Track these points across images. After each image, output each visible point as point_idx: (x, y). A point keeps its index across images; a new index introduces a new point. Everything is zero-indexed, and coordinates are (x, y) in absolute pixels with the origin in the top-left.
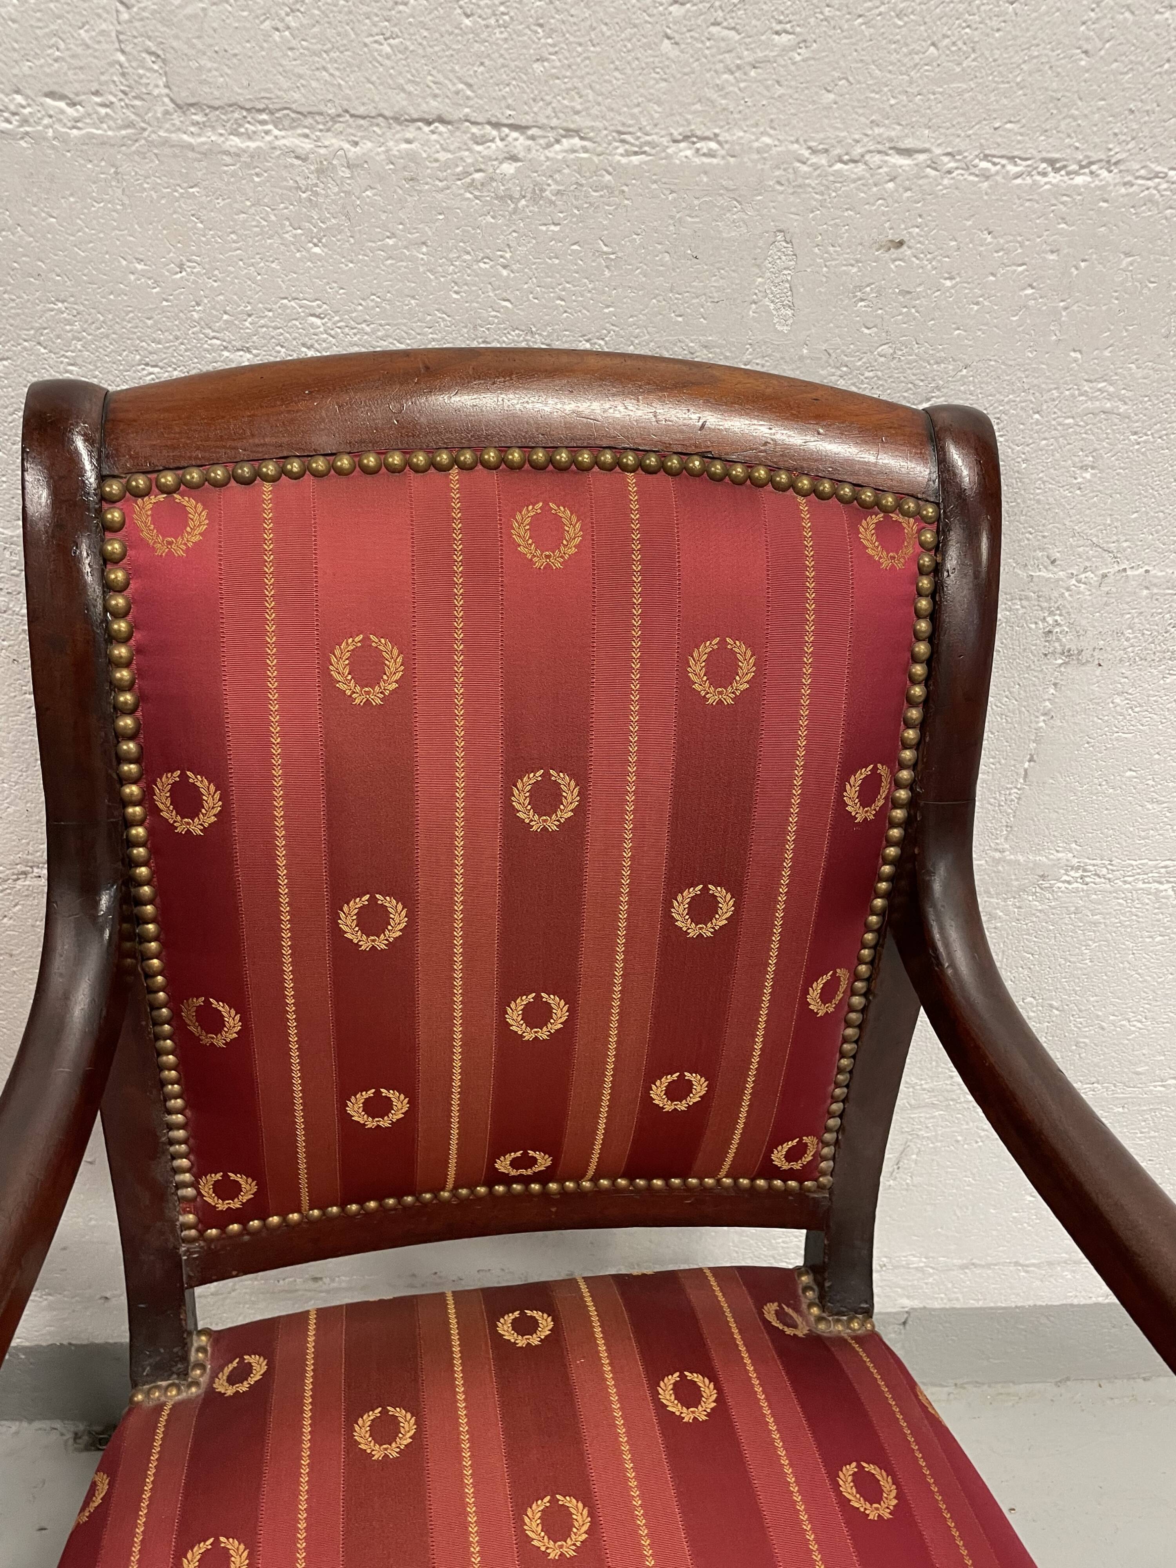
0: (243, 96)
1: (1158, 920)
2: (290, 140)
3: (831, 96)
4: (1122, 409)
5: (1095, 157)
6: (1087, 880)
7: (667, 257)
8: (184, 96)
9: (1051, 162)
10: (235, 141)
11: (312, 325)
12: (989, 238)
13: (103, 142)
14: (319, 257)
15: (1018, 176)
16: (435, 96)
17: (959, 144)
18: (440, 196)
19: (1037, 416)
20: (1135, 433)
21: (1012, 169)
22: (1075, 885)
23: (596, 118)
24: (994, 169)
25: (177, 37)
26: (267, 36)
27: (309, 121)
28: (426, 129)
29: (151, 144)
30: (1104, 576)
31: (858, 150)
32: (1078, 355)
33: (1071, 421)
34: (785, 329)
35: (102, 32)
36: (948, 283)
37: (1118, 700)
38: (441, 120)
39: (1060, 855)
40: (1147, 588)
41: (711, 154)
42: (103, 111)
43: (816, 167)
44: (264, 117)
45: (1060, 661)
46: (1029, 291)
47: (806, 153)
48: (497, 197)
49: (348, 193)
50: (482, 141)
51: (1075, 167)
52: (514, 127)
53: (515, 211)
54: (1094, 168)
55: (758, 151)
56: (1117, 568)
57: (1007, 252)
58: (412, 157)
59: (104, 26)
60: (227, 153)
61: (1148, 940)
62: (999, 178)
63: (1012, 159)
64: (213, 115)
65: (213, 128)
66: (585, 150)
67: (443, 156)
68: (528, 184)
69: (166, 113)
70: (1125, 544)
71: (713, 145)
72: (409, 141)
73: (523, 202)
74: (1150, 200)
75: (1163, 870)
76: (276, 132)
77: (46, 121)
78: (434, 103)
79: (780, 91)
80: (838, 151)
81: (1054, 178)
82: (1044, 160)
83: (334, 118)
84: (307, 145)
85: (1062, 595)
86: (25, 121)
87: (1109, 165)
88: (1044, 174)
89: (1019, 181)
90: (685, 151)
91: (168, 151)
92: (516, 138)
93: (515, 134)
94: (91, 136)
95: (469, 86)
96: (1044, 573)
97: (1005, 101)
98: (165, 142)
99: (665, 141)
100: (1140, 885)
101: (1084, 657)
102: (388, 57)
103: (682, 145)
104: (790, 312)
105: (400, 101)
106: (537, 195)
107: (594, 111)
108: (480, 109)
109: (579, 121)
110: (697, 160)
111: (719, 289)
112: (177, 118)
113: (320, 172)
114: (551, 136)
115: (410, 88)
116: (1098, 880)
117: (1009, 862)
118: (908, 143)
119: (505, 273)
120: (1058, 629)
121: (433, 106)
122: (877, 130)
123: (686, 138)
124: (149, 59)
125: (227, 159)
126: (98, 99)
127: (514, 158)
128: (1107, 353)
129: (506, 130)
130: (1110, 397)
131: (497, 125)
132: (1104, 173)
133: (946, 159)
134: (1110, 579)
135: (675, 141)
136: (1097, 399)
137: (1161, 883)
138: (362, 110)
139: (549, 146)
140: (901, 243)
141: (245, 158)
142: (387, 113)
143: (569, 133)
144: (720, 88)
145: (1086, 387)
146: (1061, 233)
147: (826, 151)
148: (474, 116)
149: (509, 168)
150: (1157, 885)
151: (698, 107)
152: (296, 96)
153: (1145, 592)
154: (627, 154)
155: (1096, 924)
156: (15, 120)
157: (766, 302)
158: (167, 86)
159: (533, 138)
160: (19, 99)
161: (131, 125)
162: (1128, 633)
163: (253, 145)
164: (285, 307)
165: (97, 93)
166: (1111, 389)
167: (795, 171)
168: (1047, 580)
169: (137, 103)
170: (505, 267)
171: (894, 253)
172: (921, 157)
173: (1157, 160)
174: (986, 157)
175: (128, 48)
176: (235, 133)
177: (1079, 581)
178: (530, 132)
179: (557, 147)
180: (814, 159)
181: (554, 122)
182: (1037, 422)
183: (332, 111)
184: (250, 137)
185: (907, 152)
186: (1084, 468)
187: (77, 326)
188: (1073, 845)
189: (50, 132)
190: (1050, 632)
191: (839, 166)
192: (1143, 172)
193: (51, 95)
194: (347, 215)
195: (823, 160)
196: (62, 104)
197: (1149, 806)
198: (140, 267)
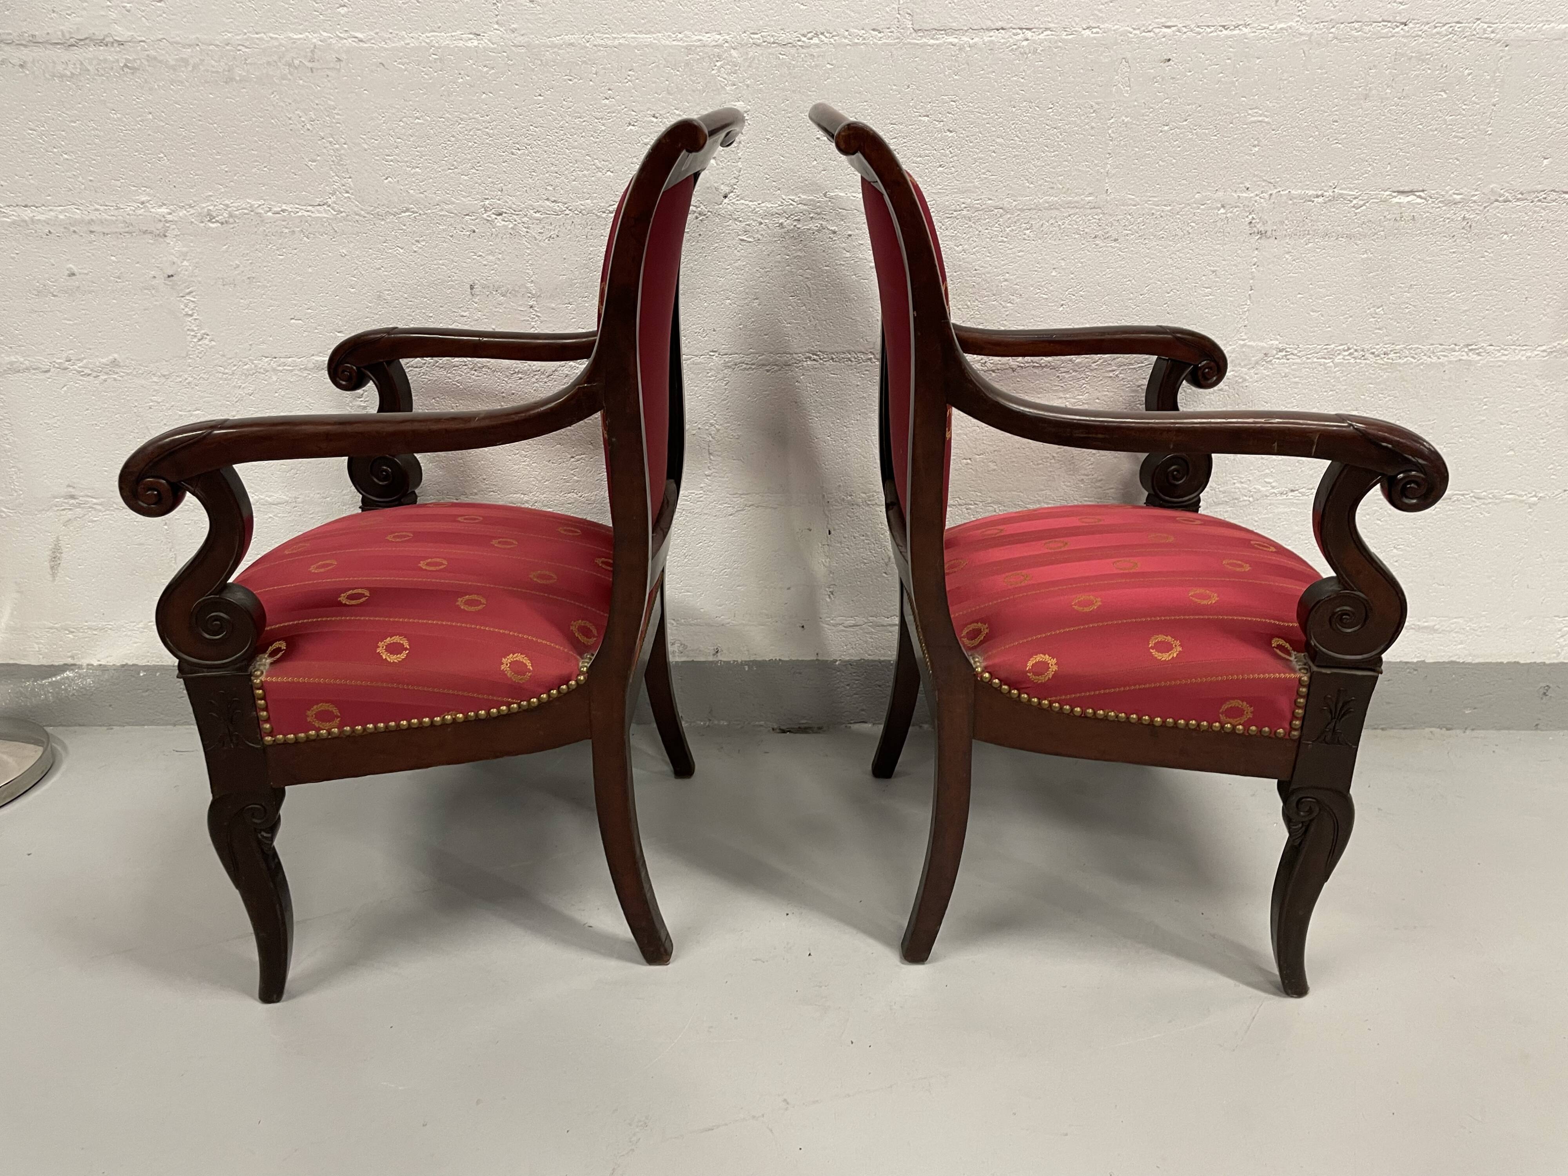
0: (937, 26)
1: (1328, 381)
2: (951, 39)
3: (1140, 10)
4: (1266, 120)
5: (1240, 23)
6: (1288, 357)
7: (1082, 71)
8: (917, 27)
9: (1224, 26)
10: (932, 42)
11: (952, 105)
12: (1203, 56)
13: (889, 45)
14: (957, 80)
15: (1212, 32)
16: (1001, 21)
17: (1188, 23)
18: (1000, 55)
19: (1231, 125)
20: (1273, 130)
21: (1209, 30)
22: (1282, 360)
23: (1055, 24)
24: (1202, 31)
25: (917, 8)
26: (947, 6)
27: (958, 32)
28: (997, 32)
29: (904, 44)
30: (1271, 195)
31: (1150, 28)
32: (1244, 99)
33: (1245, 126)
34: (1127, 95)
35: (893, 8)
36: (1189, 74)
37: (1287, 256)
38: (1003, 29)
39: (1272, 342)
40: (1291, 200)
41: (1097, 33)
42: (890, 34)
43: (1135, 35)
44: (943, 32)
45: (1257, 237)
46: (1221, 75)
47: (1132, 30)
48: (1021, 53)
49: (969, 56)
50: (1015, 34)
51: (1233, 27)
52: (1027, 29)
53: (1027, 58)
54: (1240, 27)
55: (1114, 30)
56: (1276, 190)
57: (1211, 61)
58: (992, 42)
59: (894, 6)
60: (929, 45)
61: (1325, 394)
62: (1204, 34)
63: (1208, 26)
64: (926, 33)
65: (925, 37)
66: (1052, 35)
67: (1002, 41)
68: (1032, 48)
69: (910, 33)
70: (1278, 180)
71: (1098, 30)
72: (991, 37)
73: (1030, 55)
74: (1264, 37)
75: (1325, 351)
76: (946, 37)
77: (871, 38)
78: (1000, 23)
79: (1121, 9)
80: (1143, 28)
81: (1225, 32)
82: (1220, 26)
83: (966, 31)
84: (956, 41)
85: (1254, 204)
86: (864, 39)
87: (1246, 26)
88: (1221, 31)
89: (1212, 34)
90: (1087, 32)
91: (910, 46)
92: (1029, 34)
93: (1028, 31)
94: (885, 43)
95: (1013, 16)
96: (1244, 195)
97: (1203, 7)
98: (909, 43)
99: (1080, 30)
100: (1315, 360)
101: (1269, 234)
102: (986, 9)
103: (1087, 30)
104: (1128, 89)
105: (989, 23)
106: (1035, 51)
107: (1056, 21)
108: (1016, 24)
109: (1051, 25)
110: (1092, 35)
111: (1101, 81)
112: (914, 35)
113: (960, 49)
114: (1040, 31)
115: (993, 19)
116: (1293, 357)
117: (1249, 346)
118: (1169, 24)
119: (1022, 80)
120: (1254, 221)
121: (999, 24)
122: (1157, 20)
123: (1088, 28)
124: (907, 16)
125: (929, 47)
126: (889, 30)
127: (1027, 40)
128: (1256, 97)
129: (1024, 30)
130: (1261, 115)
131: (1021, 29)
132: (1244, 29)
133: (1184, 28)
134: (1273, 196)
135: (1084, 29)
136: (1255, 116)
137: (1325, 358)
138: (976, 27)
139: (1039, 34)
140: (1169, 60)
141: (935, 46)
142: (985, 28)
143: (1047, 29)
144: (1100, 10)
145: (1250, 112)
146: (1231, 52)
147: (1139, 29)
148: (1014, 26)
149: (1025, 43)
150: (1323, 360)
151: (1092, 17)
152: (954, 24)
153: (1290, 202)
154: (1067, 35)
155: (1297, 383)
156: (861, 39)
157: (1120, 85)
158: (912, 24)
159: (1034, 32)
160: (863, 32)
161: (899, 38)
162: (1286, 222)
163: (938, 42)
164: (943, 99)
165: (888, 28)
166: (1261, 112)
167: (1128, 36)
168: (1246, 197)
169: (902, 31)
170: (1022, 78)
171: (1167, 64)
172: (1174, 29)
173: (1264, 22)
174: (1198, 27)
175: (901, 12)
176: (932, 39)
177: (1260, 198)
178: (1033, 30)
179: (1042, 35)
180: (1135, 32)
181: (1042, 26)
182: (1232, 127)
183: (966, 29)
184: (937, 39)
185: (1169, 27)
186: (1255, 146)
187: (870, 111)
188: (1278, 337)
189: (872, 42)
190: (1251, 223)
191: (1144, 34)
192: (1259, 27)
193: (874, 30)
194: (968, 64)
195: (1138, 32)
196: (876, 33)
197: (1312, 313)
198: (894, 87)
